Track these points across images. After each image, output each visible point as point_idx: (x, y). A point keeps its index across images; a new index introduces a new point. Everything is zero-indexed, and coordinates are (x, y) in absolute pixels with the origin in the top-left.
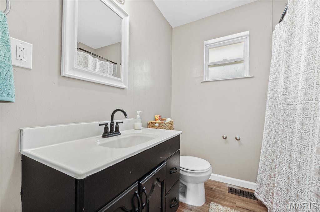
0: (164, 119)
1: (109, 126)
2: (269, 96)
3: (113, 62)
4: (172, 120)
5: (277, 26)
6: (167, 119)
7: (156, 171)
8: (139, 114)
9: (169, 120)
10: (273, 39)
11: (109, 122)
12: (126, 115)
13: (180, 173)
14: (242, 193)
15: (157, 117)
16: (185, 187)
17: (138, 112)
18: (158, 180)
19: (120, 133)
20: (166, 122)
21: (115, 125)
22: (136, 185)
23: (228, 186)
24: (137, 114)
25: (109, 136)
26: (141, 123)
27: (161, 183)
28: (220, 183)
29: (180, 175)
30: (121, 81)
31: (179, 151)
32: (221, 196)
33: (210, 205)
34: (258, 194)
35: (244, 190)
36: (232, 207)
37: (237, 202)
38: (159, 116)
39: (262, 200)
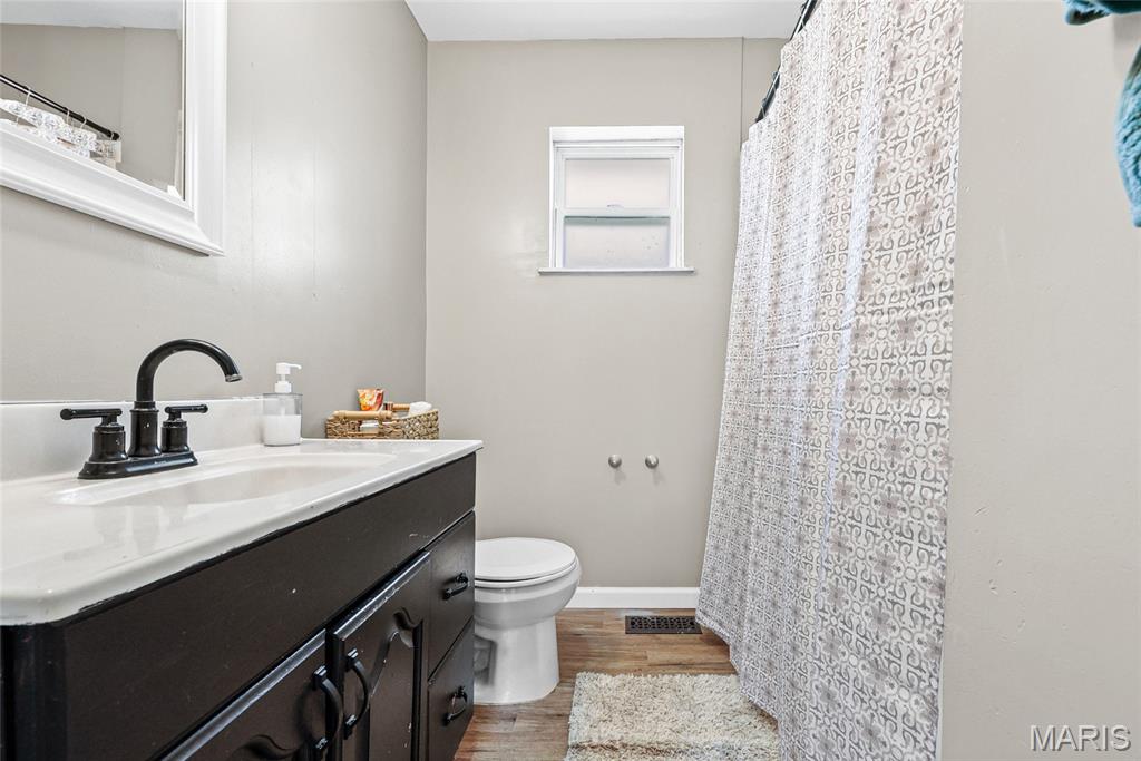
0: (401, 406)
1: (125, 422)
2: (732, 330)
3: (90, 123)
4: (433, 408)
5: (753, 129)
6: (413, 405)
7: (395, 586)
8: (288, 378)
9: (419, 408)
10: (743, 167)
11: (127, 404)
12: (228, 368)
13: (476, 599)
14: (662, 623)
15: (368, 396)
16: (492, 647)
17: (283, 368)
18: (401, 621)
19: (191, 455)
20: (409, 416)
21: (163, 417)
22: (316, 644)
23: (623, 615)
24: (279, 378)
25: (130, 470)
26: (299, 417)
27: (410, 633)
28: (601, 611)
29: (473, 607)
30: (190, 215)
31: (472, 514)
32: (606, 649)
33: (573, 685)
34: (705, 613)
35: (666, 615)
36: (637, 672)
37: (650, 654)
38: (376, 393)
39: (716, 627)
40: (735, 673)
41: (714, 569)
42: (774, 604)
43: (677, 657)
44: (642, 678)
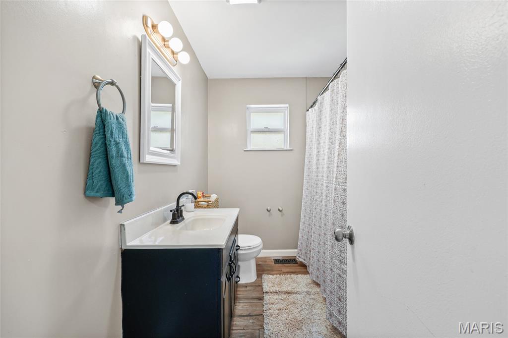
0: (207, 195)
4: (217, 197)
6: (212, 195)
9: (214, 196)
14: (285, 261)
15: (200, 194)
19: (184, 217)
23: (273, 258)
28: (265, 257)
30: (175, 158)
32: (269, 268)
33: (262, 278)
34: (299, 257)
35: (286, 258)
36: (280, 274)
37: (282, 269)
38: (202, 192)
39: (303, 261)
40: (309, 274)
41: (302, 243)
42: (319, 252)
43: (291, 270)
44: (282, 276)
